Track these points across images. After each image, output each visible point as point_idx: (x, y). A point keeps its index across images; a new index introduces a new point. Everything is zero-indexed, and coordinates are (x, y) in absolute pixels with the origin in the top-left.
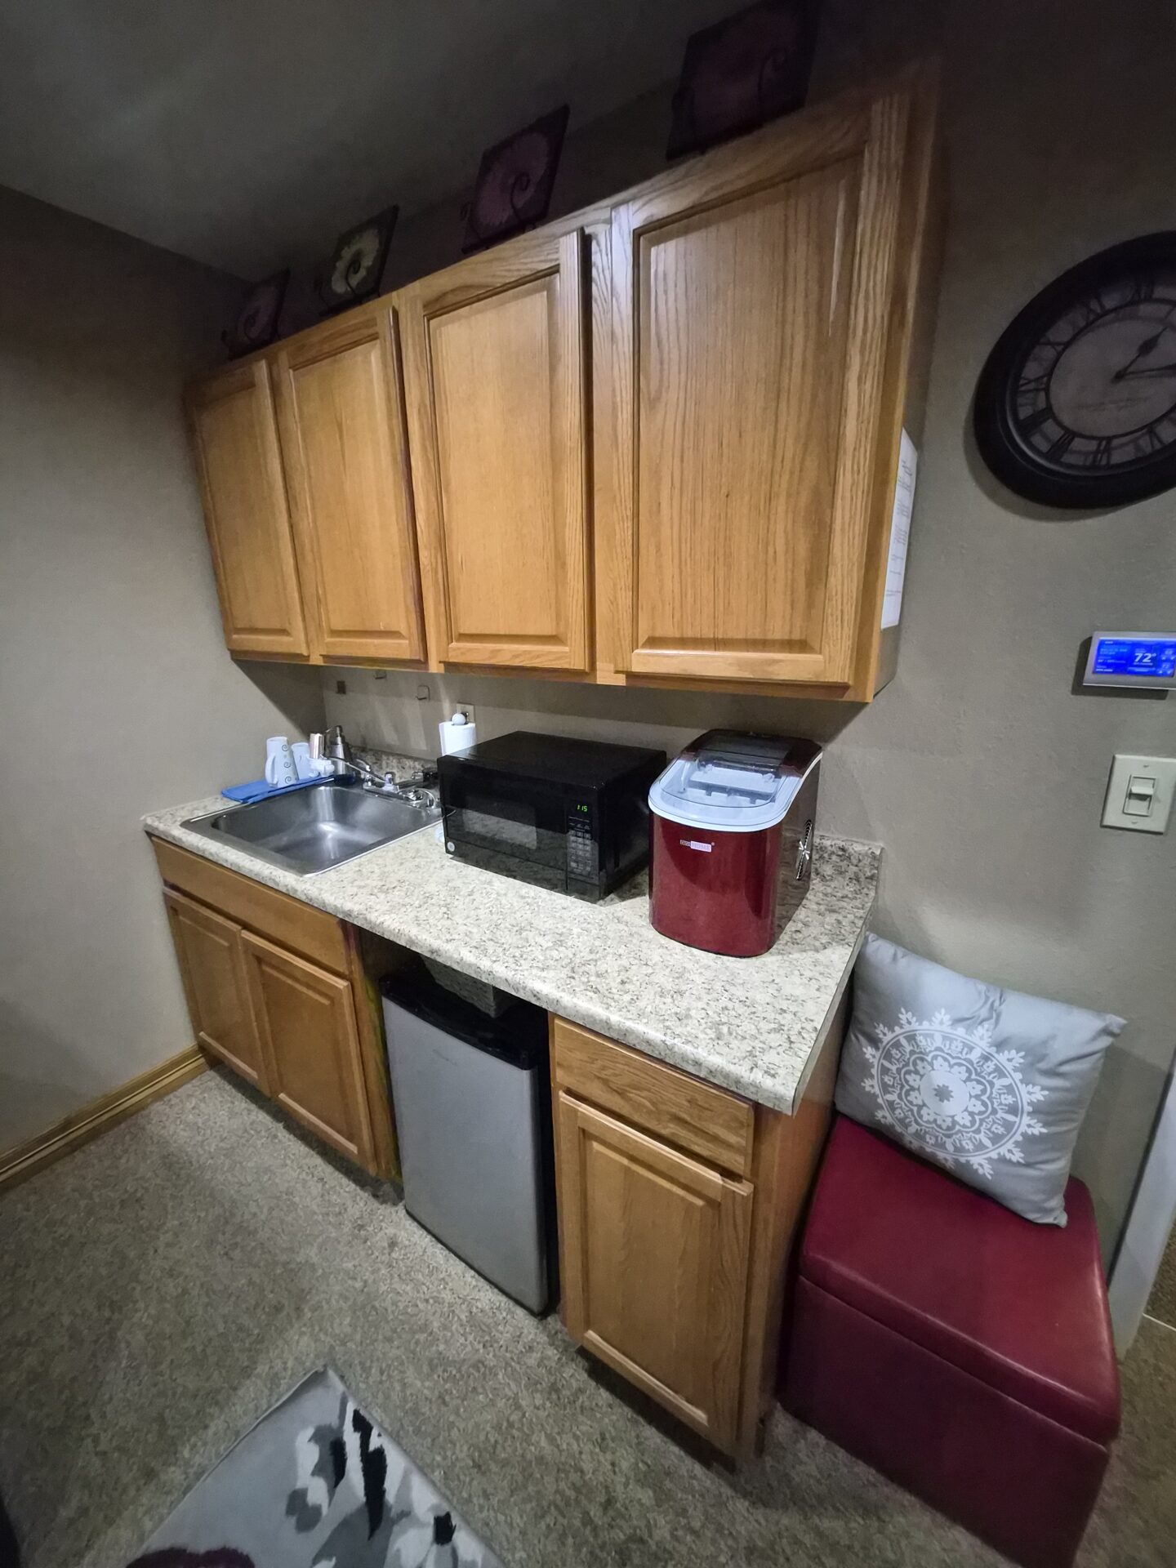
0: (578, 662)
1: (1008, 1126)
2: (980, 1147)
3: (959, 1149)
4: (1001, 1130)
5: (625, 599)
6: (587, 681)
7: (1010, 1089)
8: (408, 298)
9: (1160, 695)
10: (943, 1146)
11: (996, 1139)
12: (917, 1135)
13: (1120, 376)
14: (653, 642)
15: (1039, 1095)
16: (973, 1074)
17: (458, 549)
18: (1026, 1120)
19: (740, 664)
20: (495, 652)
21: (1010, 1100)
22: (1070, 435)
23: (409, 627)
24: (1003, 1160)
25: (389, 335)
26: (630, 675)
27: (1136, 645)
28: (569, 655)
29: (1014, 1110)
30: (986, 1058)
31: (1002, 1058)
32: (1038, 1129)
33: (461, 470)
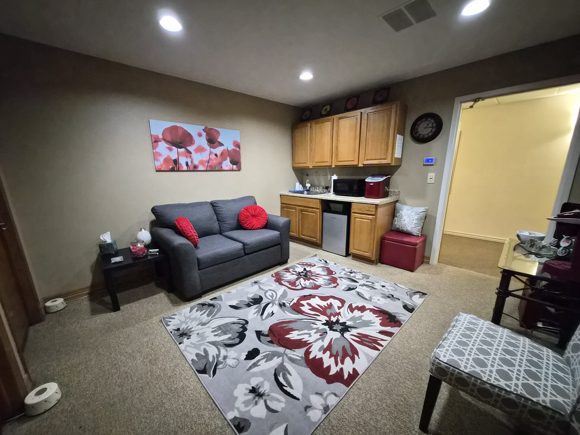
0: (357, 164)
1: (412, 222)
2: (409, 226)
3: (406, 227)
4: (411, 223)
5: (364, 155)
6: (357, 166)
7: (413, 217)
8: (336, 117)
9: (432, 165)
10: (404, 228)
11: (411, 224)
12: (401, 227)
13: (425, 128)
14: (367, 160)
15: (416, 217)
16: (408, 216)
17: (340, 149)
18: (415, 221)
19: (378, 162)
20: (344, 163)
21: (413, 219)
22: (420, 134)
23: (330, 160)
24: (412, 227)
25: (332, 121)
26: (364, 165)
27: (429, 159)
28: (355, 163)
29: (413, 220)
30: (410, 214)
31: (412, 214)
32: (416, 222)
33: (341, 138)
